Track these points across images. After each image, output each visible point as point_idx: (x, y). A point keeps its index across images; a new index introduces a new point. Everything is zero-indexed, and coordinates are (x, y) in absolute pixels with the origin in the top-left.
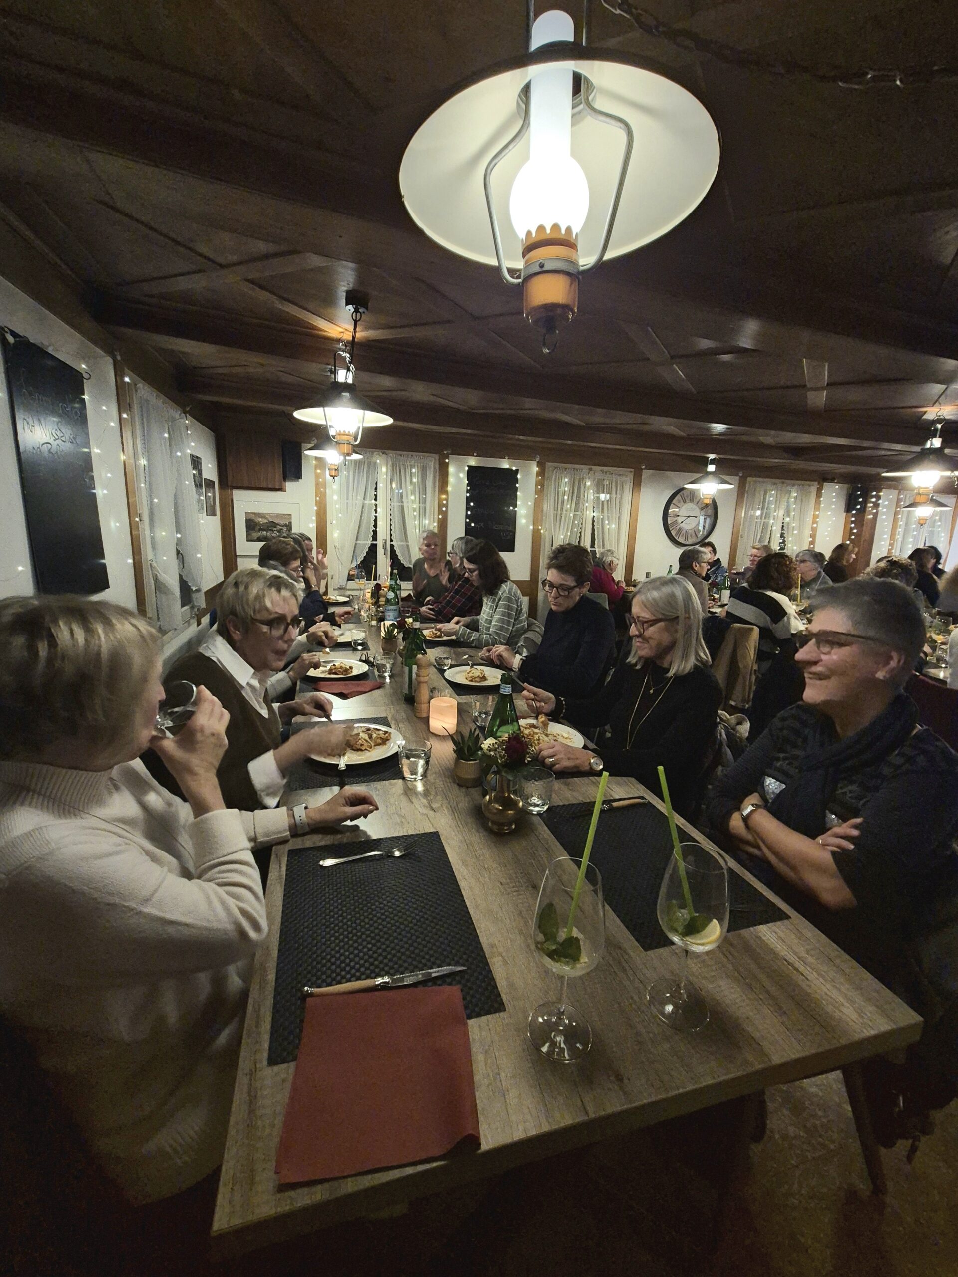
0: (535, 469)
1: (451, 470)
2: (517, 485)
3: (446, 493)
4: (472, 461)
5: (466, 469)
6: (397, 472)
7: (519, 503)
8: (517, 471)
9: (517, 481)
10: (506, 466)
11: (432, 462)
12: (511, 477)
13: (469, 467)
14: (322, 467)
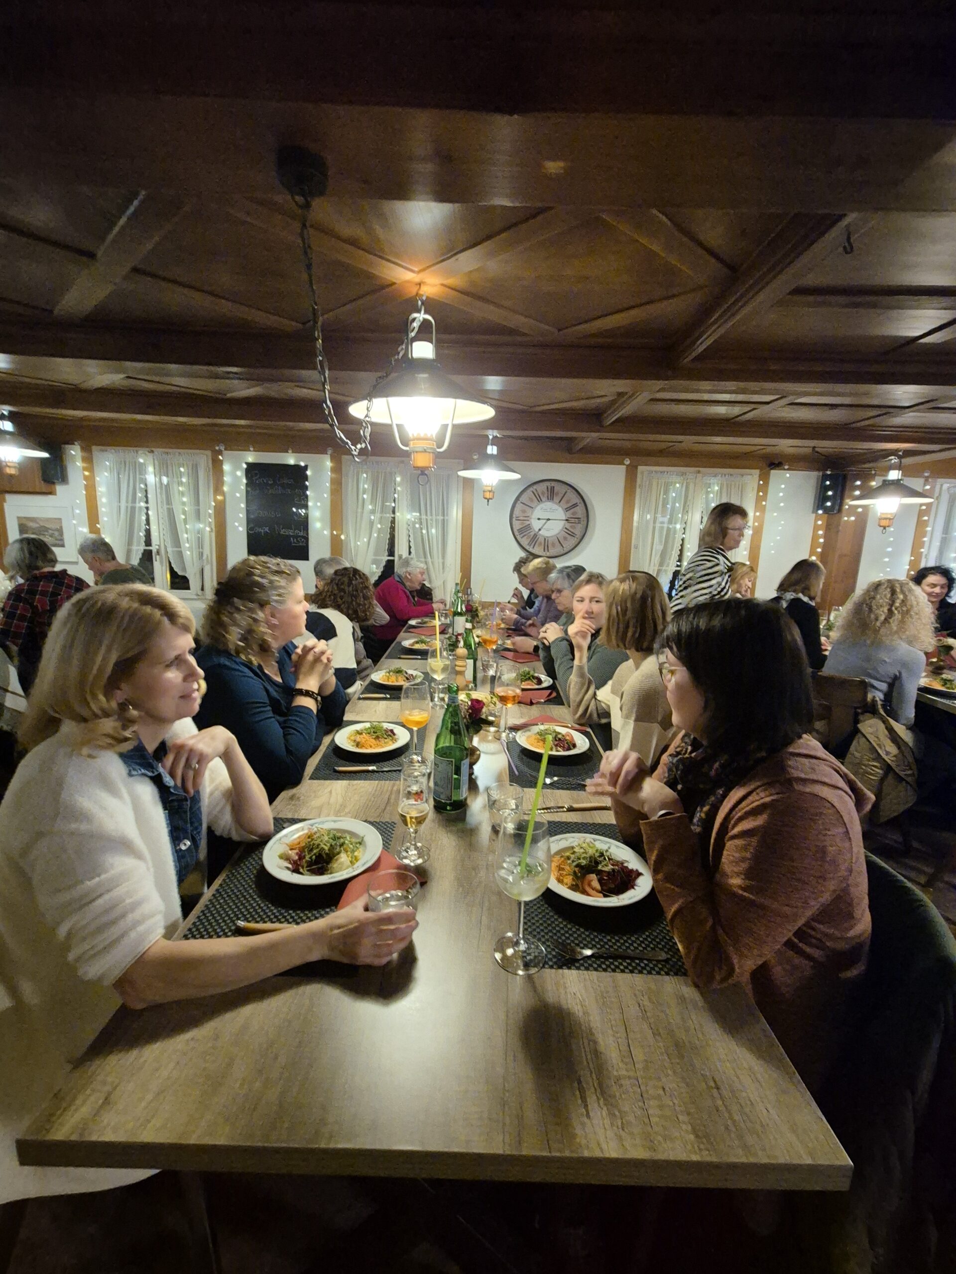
0: (329, 464)
1: (226, 467)
2: (307, 483)
3: (223, 494)
4: (251, 457)
5: (245, 466)
6: (163, 469)
7: (310, 504)
8: (306, 467)
9: (306, 478)
10: (292, 462)
11: (203, 458)
12: (298, 475)
13: (247, 464)
14: (91, 469)
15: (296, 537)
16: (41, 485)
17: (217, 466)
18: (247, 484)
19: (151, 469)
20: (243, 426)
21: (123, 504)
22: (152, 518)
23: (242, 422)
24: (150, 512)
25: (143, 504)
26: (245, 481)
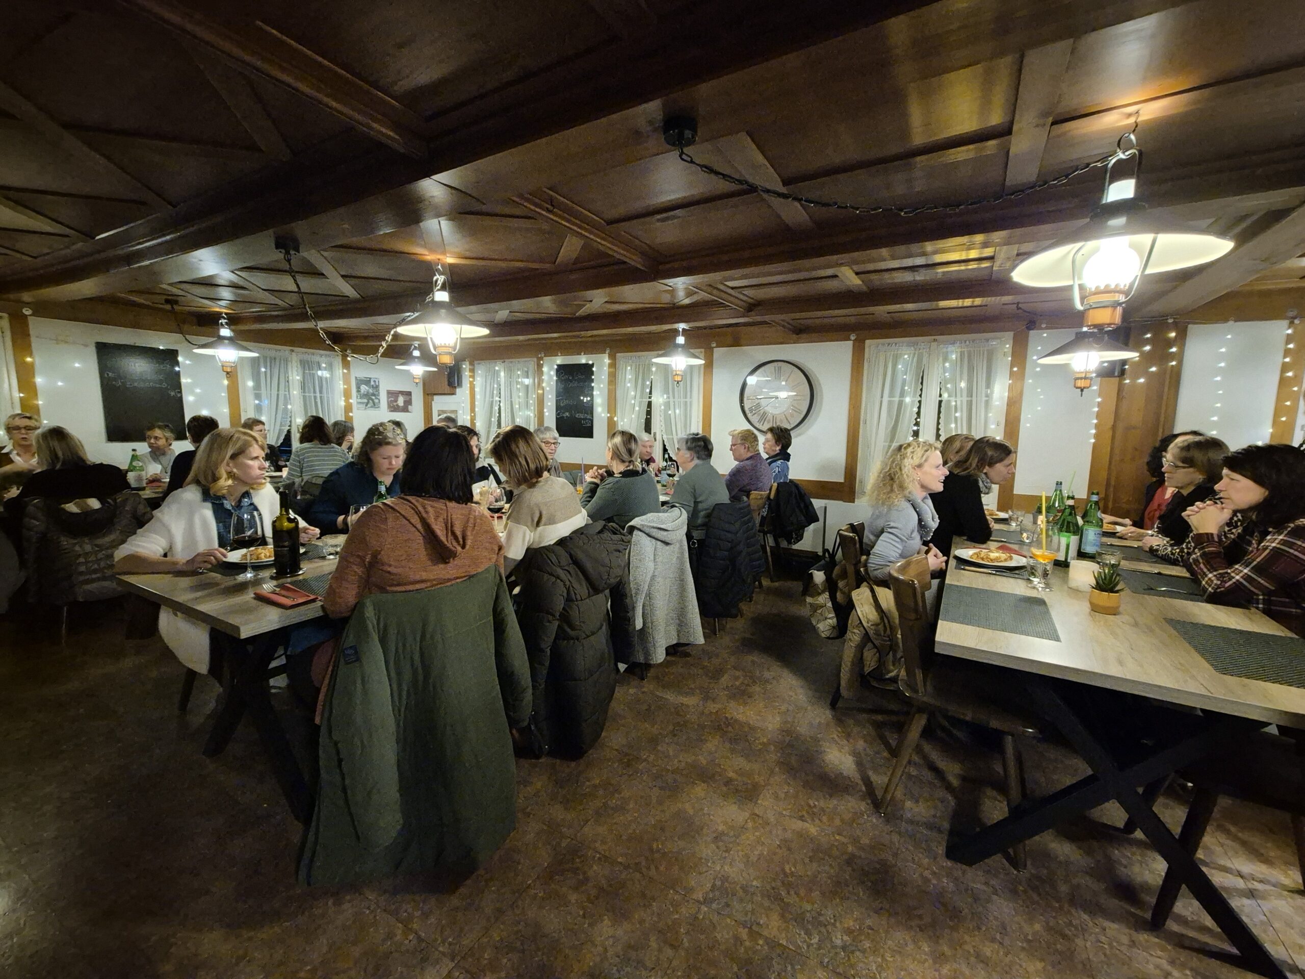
0: (607, 361)
1: (545, 369)
2: (593, 377)
3: (543, 389)
4: (560, 360)
5: (556, 367)
6: (510, 372)
7: (595, 393)
8: (592, 365)
9: (592, 373)
10: (584, 361)
11: (531, 363)
12: (587, 370)
13: (558, 365)
14: (473, 377)
15: (585, 419)
16: (447, 389)
17: (540, 367)
18: (557, 381)
19: (502, 374)
20: (556, 338)
21: (487, 399)
22: (502, 409)
23: (555, 335)
24: (501, 404)
25: (497, 399)
26: (555, 378)
